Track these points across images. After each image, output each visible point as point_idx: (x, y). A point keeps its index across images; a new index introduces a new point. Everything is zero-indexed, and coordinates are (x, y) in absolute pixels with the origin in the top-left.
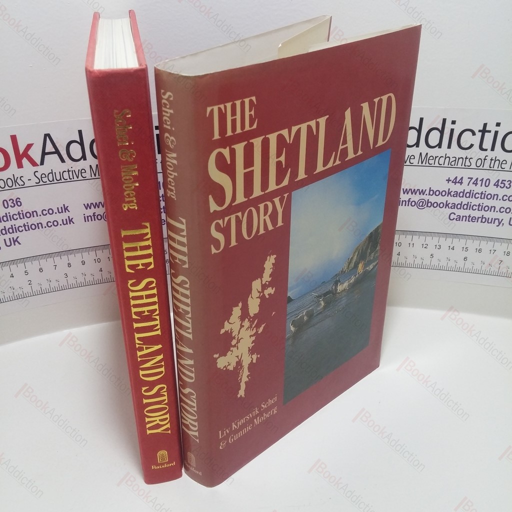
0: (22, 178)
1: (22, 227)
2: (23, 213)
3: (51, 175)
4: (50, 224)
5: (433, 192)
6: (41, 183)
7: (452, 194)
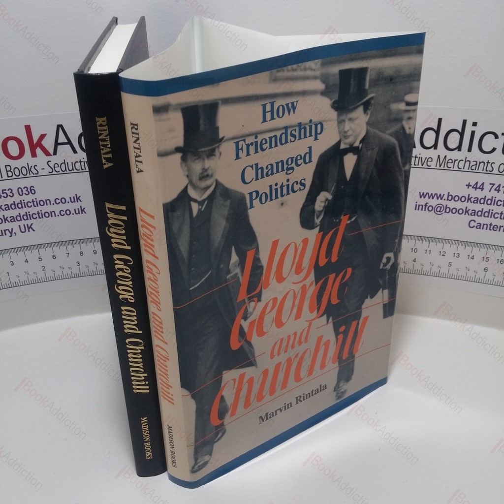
0: (36, 167)
1: (36, 214)
2: (37, 201)
3: (63, 165)
4: (62, 213)
5: (451, 198)
6: (54, 172)
7: (472, 200)
